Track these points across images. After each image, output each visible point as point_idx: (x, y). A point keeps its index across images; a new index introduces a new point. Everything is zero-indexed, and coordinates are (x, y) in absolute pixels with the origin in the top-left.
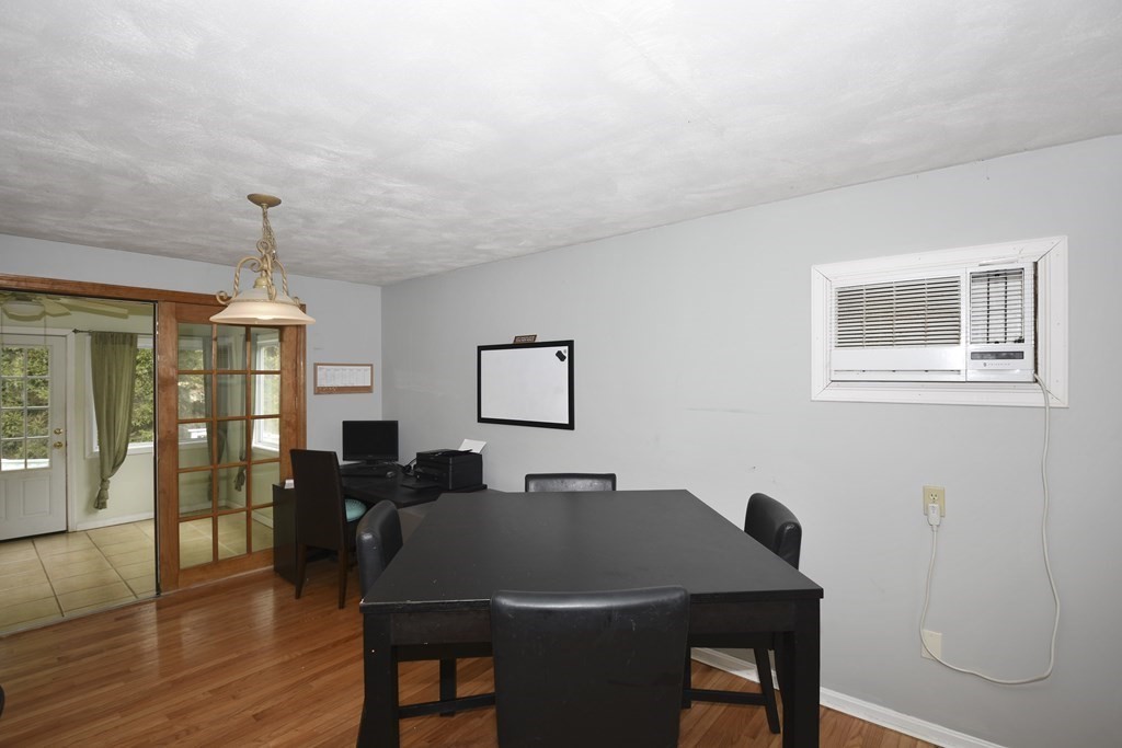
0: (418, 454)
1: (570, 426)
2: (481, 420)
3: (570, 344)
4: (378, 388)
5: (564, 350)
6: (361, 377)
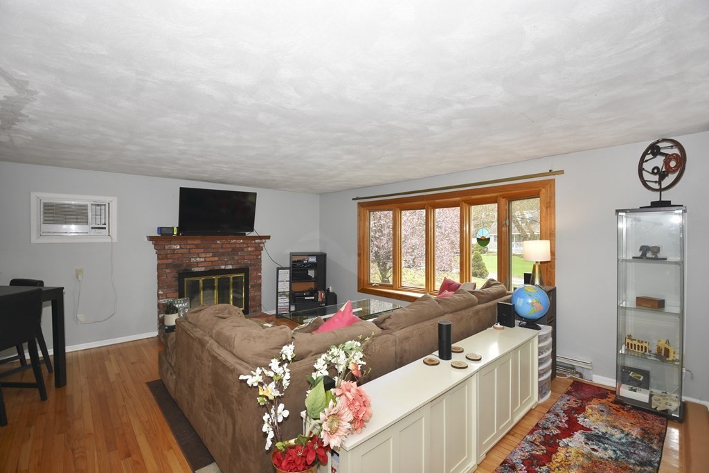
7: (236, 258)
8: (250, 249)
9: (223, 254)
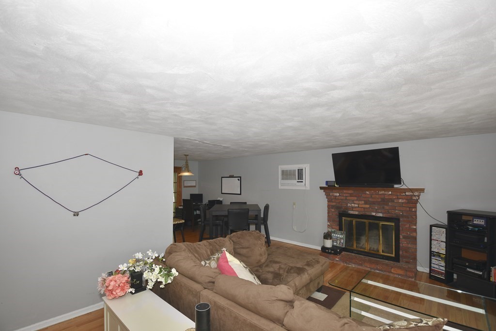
0: (209, 201)
1: (240, 194)
2: (222, 193)
3: (240, 177)
4: (197, 186)
5: (239, 178)
6: (193, 184)
7: (387, 207)
8: (400, 201)
9: (374, 203)
